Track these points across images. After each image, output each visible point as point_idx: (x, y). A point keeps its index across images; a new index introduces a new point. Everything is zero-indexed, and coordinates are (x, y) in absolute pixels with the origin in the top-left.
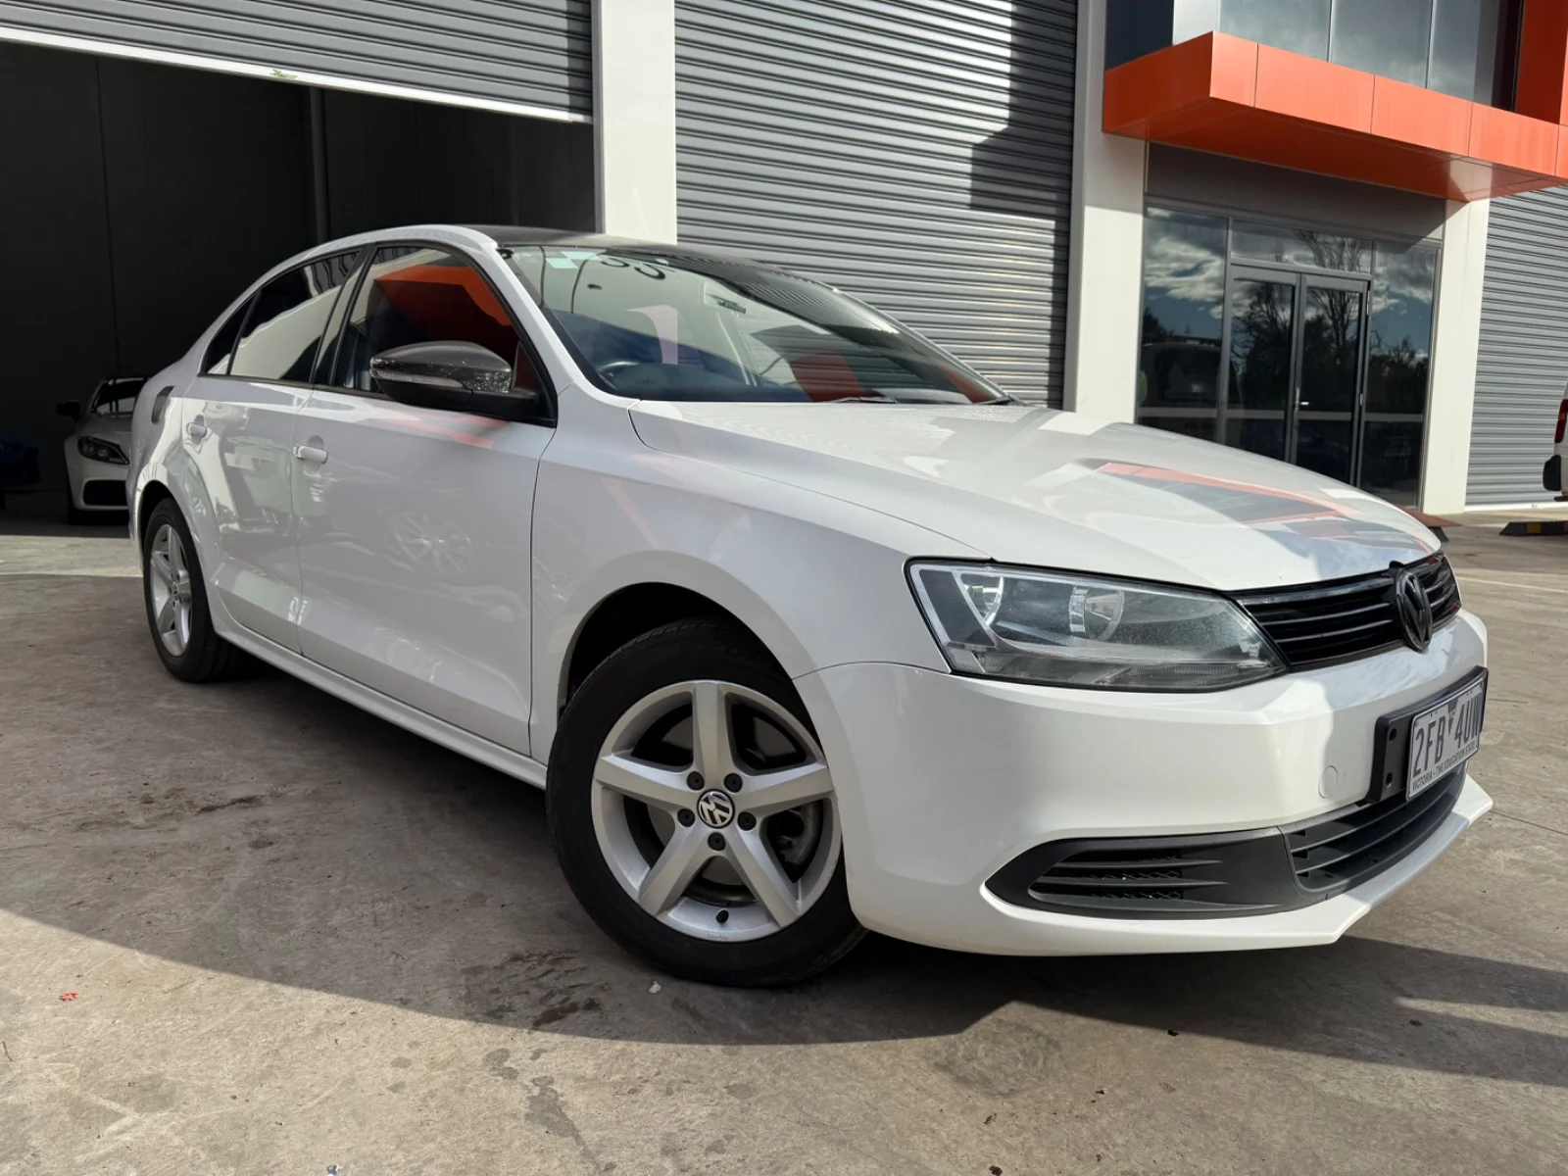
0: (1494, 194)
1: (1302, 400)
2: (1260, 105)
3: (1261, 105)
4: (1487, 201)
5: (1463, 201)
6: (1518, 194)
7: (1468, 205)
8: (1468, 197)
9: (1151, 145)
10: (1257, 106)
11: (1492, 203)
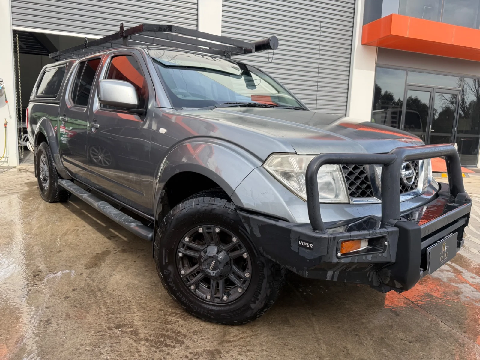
1: (432, 129)
9: (379, 48)
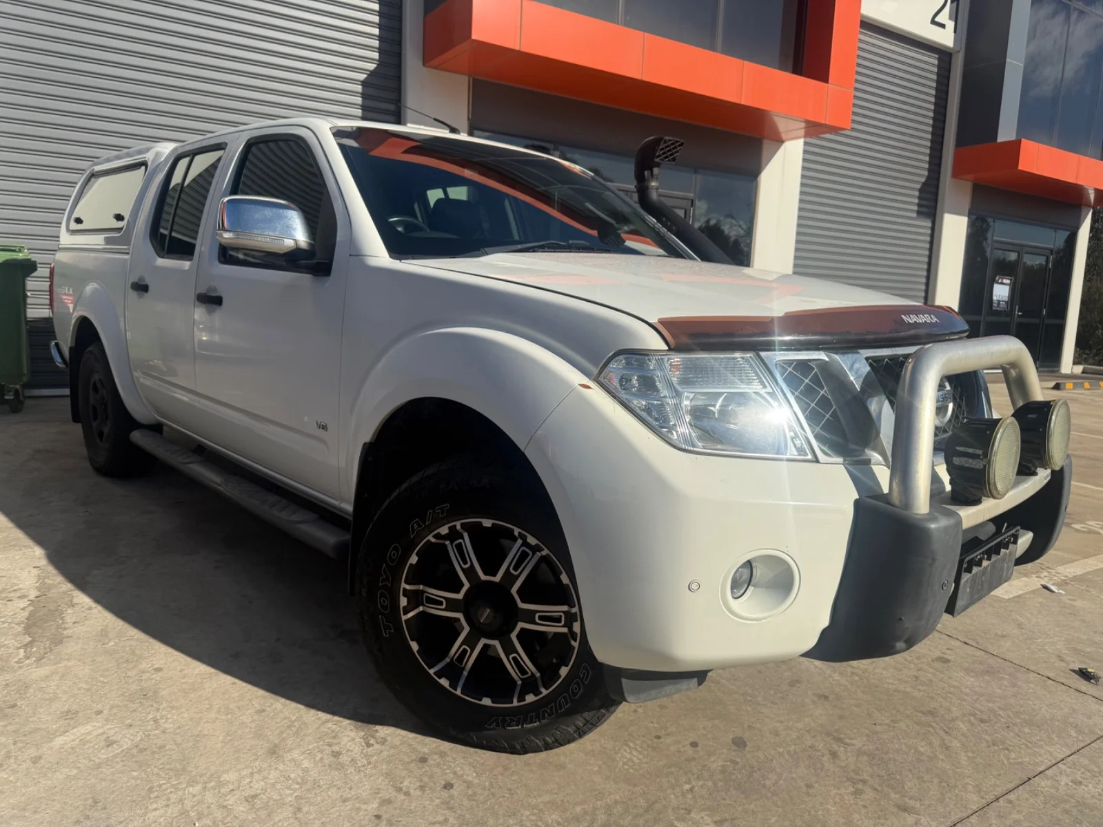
0: (806, 136)
2: (524, 49)
3: (526, 49)
4: (801, 141)
5: (781, 141)
6: (822, 136)
7: (784, 145)
8: (784, 136)
10: (522, 50)
11: (806, 144)
